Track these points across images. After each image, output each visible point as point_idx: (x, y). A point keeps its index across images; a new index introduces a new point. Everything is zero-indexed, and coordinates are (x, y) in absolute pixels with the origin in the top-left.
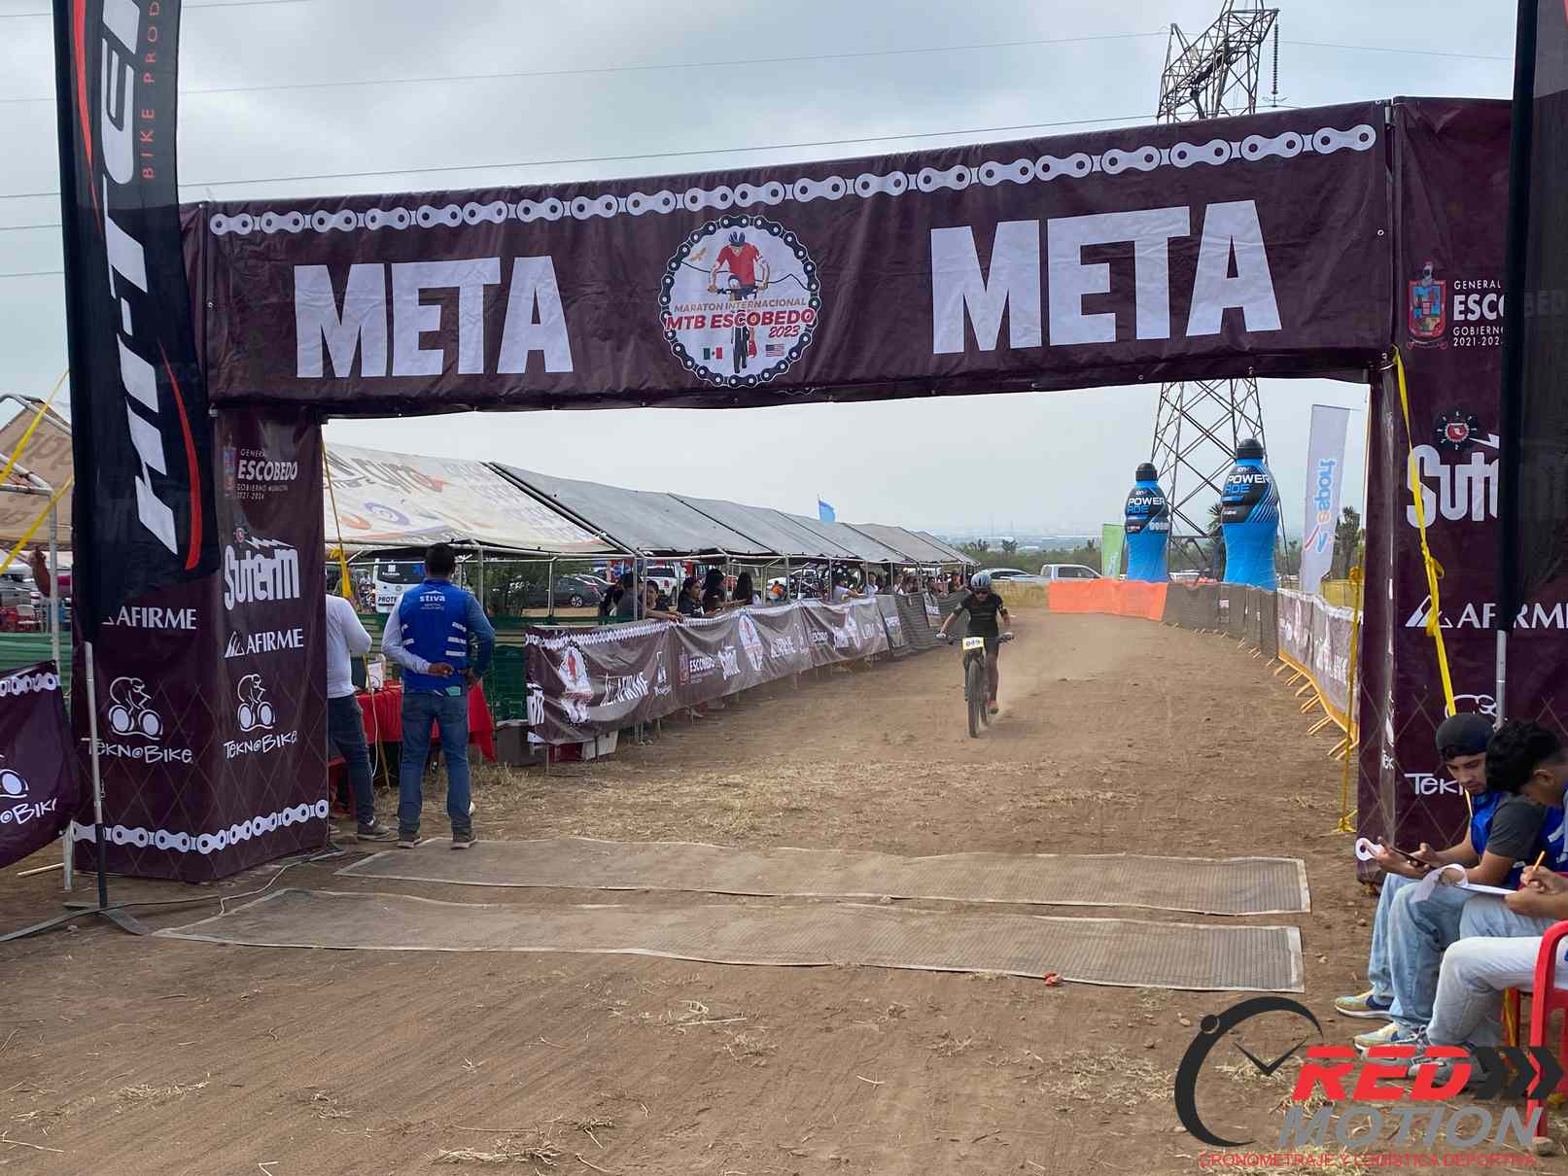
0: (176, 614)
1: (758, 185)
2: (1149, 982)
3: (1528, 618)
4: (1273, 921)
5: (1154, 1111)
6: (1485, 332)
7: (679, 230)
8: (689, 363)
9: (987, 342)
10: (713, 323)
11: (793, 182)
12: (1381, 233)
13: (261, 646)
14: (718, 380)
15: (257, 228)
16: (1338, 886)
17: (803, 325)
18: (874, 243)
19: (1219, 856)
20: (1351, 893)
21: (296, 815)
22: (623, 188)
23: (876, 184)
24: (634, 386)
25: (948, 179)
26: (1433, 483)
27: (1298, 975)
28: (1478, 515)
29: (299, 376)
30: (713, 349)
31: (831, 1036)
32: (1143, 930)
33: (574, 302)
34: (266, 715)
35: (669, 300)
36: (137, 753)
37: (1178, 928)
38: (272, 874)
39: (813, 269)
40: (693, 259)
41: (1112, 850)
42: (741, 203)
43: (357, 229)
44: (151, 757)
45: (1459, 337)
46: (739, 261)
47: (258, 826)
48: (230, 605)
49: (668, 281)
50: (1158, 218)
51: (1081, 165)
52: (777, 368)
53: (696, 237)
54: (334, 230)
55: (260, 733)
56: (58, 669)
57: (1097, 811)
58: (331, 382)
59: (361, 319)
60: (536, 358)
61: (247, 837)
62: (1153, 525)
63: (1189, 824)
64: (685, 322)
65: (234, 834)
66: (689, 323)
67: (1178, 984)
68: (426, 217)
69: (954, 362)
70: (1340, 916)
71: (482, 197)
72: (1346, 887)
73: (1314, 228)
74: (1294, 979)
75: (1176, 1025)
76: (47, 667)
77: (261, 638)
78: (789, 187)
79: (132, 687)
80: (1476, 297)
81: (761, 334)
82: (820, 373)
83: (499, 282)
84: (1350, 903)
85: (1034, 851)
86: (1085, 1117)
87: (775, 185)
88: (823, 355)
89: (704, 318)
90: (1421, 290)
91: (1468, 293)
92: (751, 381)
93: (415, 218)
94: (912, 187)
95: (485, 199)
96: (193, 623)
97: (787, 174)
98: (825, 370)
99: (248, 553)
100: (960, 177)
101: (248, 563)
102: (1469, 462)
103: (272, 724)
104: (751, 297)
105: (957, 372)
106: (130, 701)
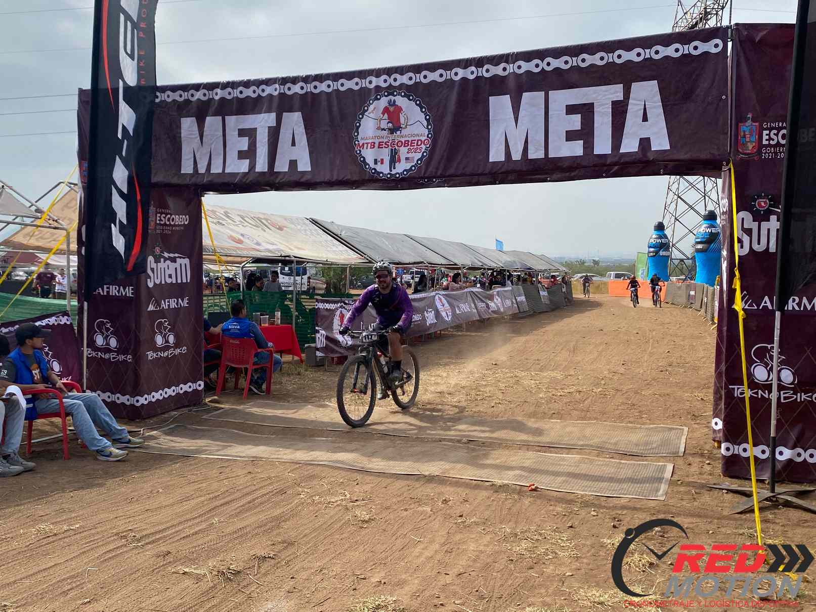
0: (124, 289)
1: (402, 74)
2: (583, 491)
3: (799, 304)
4: (662, 460)
5: (559, 562)
6: (779, 150)
7: (362, 98)
8: (367, 167)
9: (516, 156)
10: (379, 145)
11: (420, 73)
12: (724, 97)
13: (169, 305)
14: (381, 175)
15: (163, 99)
16: (702, 442)
17: (424, 147)
18: (461, 104)
19: (644, 424)
20: (708, 447)
21: (186, 388)
22: (336, 77)
23: (461, 73)
24: (340, 179)
25: (498, 70)
26: (749, 232)
27: (663, 492)
28: (773, 249)
29: (182, 172)
30: (379, 159)
31: (405, 513)
32: (591, 461)
33: (311, 136)
34: (171, 339)
35: (358, 134)
36: (107, 356)
37: (610, 461)
38: (172, 417)
39: (430, 118)
40: (369, 113)
41: (590, 419)
42: (394, 84)
43: (209, 99)
44: (114, 358)
45: (766, 152)
46: (393, 114)
47: (166, 393)
48: (151, 285)
49: (358, 124)
50: (606, 91)
51: (566, 62)
52: (411, 169)
53: (371, 102)
54: (199, 99)
55: (166, 348)
56: (70, 315)
57: (591, 398)
58: (197, 176)
59: (212, 144)
60: (293, 164)
61: (161, 398)
62: (662, 253)
63: (635, 407)
64: (365, 145)
65: (153, 397)
66: (367, 146)
67: (598, 492)
68: (241, 92)
69: (500, 166)
70: (698, 460)
71: (268, 82)
72: (706, 443)
73: (688, 96)
74: (661, 492)
75: (589, 515)
76: (65, 314)
77: (169, 302)
78: (418, 75)
79: (105, 324)
80: (776, 132)
81: (403, 151)
82: (432, 172)
83: (275, 125)
84: (706, 452)
85: (549, 418)
86: (522, 564)
87: (411, 74)
88: (434, 163)
89: (374, 143)
90: (745, 128)
91: (770, 129)
92: (398, 176)
93: (236, 93)
94: (480, 74)
95: (269, 83)
96: (132, 294)
97: (417, 69)
98: (434, 170)
99: (162, 260)
100: (505, 69)
101: (162, 265)
102: (769, 221)
103: (174, 343)
104: (398, 132)
105: (500, 172)
106: (105, 332)
